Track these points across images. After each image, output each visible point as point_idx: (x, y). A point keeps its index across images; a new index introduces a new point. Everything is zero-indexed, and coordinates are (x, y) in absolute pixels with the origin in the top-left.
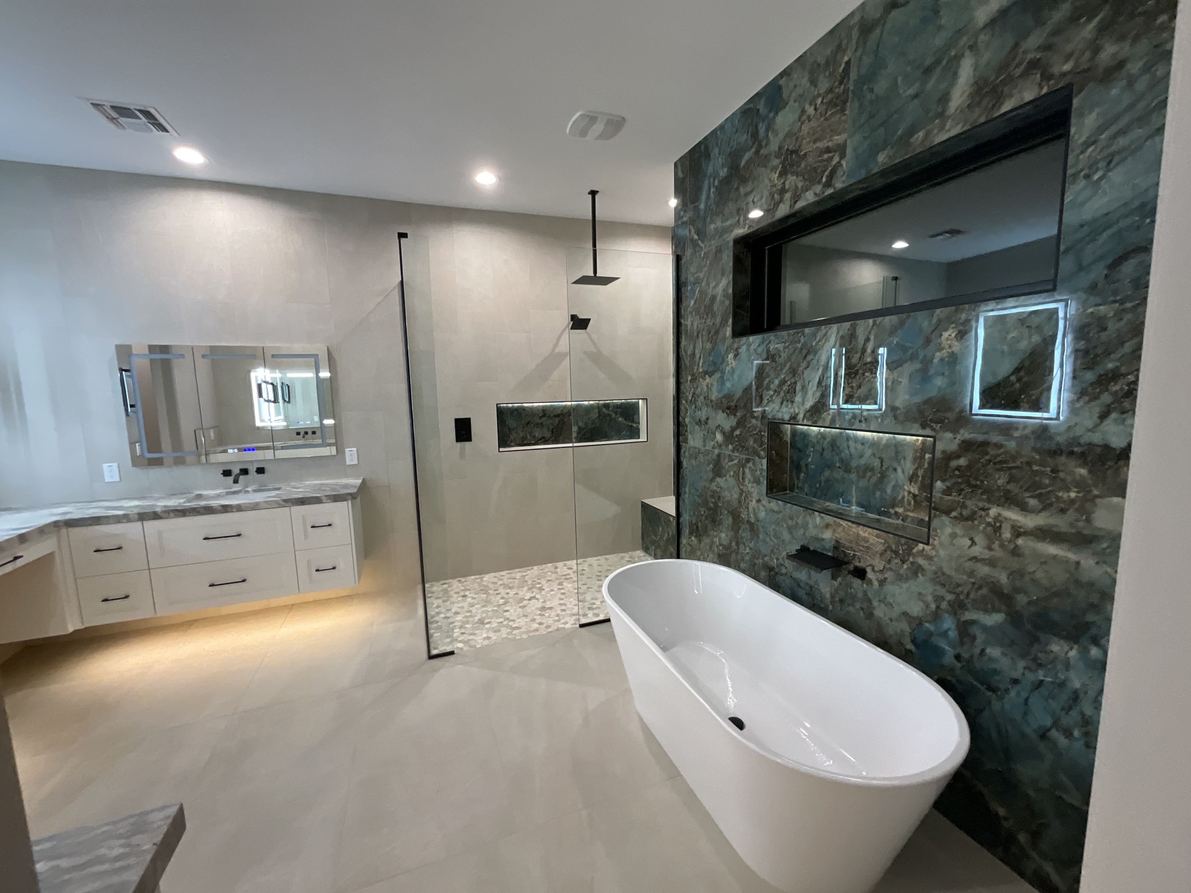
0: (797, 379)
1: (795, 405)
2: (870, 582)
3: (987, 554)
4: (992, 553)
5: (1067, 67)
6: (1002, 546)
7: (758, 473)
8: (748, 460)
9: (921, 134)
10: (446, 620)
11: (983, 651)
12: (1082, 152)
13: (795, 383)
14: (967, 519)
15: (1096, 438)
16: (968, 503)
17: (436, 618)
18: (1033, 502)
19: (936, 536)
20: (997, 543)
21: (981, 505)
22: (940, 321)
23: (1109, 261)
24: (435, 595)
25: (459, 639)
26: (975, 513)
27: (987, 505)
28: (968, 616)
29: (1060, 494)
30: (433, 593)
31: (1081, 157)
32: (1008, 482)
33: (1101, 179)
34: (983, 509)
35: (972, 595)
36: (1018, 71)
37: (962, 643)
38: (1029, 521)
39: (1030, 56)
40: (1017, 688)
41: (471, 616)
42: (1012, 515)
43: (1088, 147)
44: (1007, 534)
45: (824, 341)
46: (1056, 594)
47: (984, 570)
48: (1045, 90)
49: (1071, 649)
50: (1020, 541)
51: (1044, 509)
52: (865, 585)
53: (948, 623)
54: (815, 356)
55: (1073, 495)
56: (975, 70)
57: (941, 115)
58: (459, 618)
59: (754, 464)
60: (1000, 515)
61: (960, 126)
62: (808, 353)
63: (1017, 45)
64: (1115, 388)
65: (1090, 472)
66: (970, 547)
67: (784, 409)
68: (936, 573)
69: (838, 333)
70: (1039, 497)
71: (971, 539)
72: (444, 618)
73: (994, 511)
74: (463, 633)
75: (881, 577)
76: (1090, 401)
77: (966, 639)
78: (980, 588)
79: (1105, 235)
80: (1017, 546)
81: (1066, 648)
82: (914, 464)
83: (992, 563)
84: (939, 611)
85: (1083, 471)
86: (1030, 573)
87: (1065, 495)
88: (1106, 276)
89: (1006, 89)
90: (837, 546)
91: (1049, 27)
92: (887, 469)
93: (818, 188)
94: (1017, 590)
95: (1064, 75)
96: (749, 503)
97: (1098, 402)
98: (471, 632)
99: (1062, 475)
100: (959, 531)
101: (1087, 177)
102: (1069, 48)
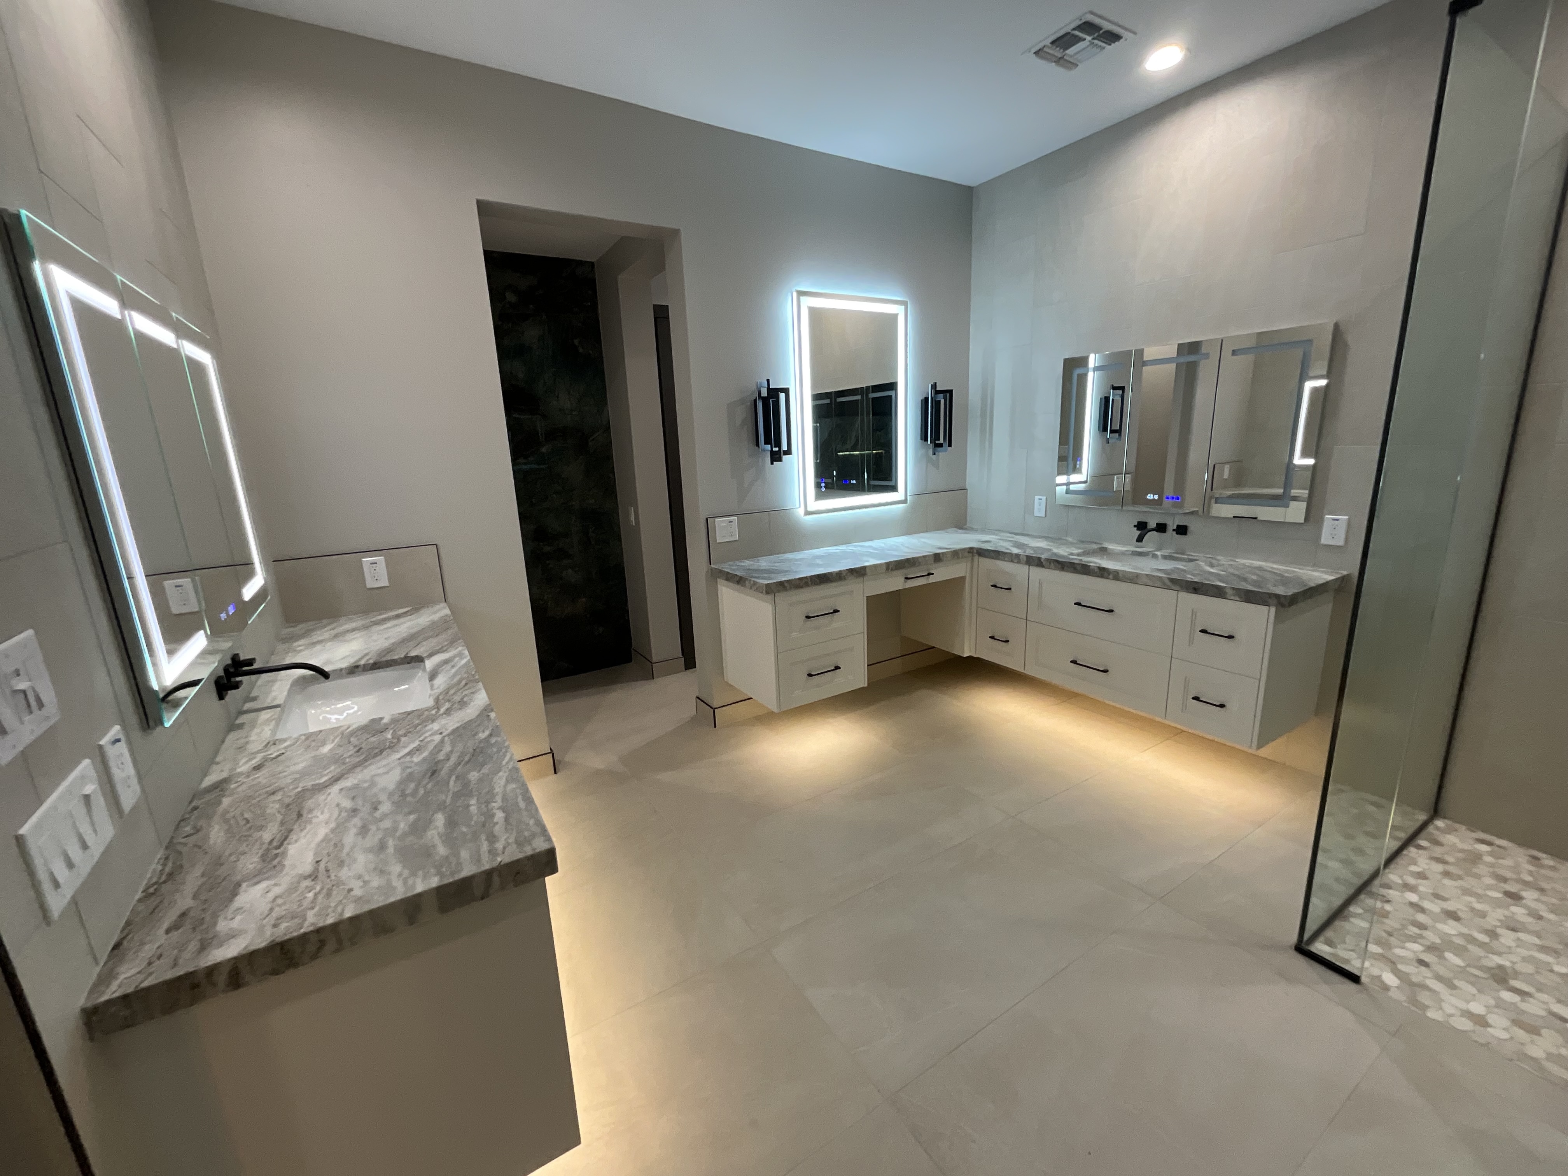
10: (1411, 910)
17: (1391, 893)
24: (1438, 851)
25: (1400, 966)
30: (1437, 843)
41: (1482, 945)
58: (1450, 928)
72: (1411, 904)
74: (1422, 963)
98: (1446, 974)
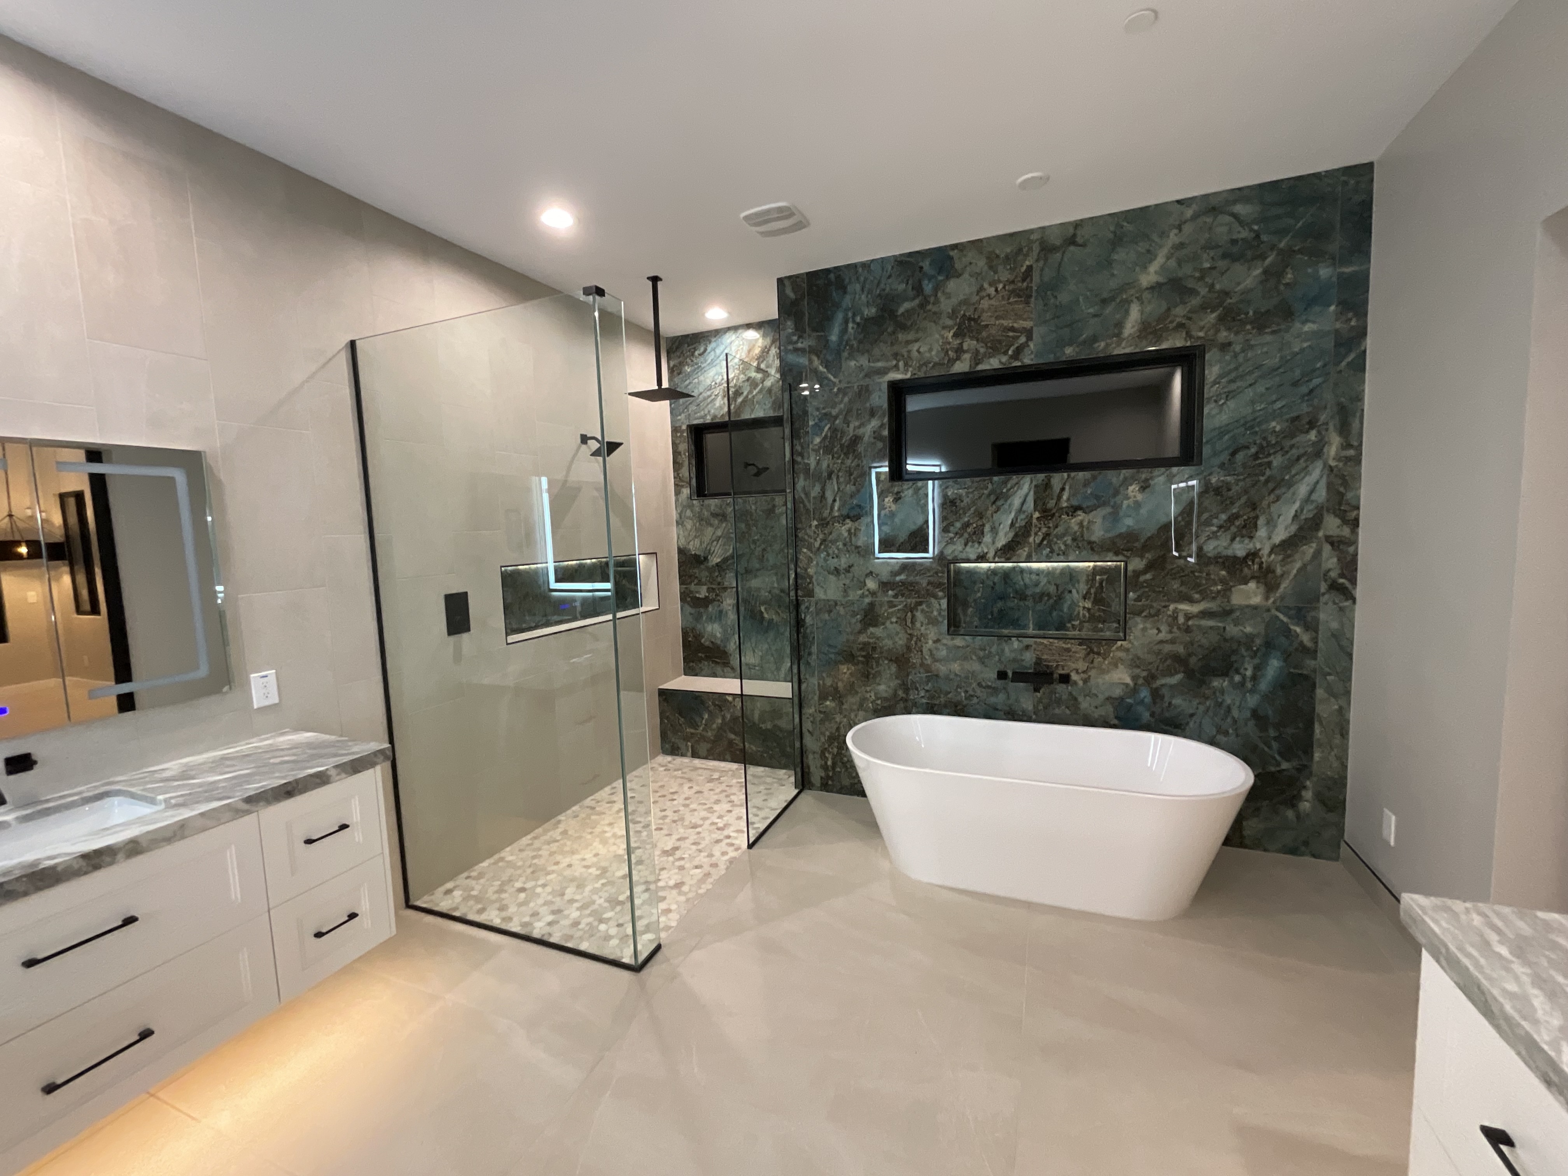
0: (985, 522)
1: (982, 545)
2: (1075, 683)
3: (1169, 636)
4: (1173, 635)
5: (1201, 334)
6: (1179, 628)
7: (935, 613)
8: (920, 603)
9: (1103, 344)
11: (1170, 703)
12: (1212, 387)
13: (983, 525)
14: (1153, 616)
15: (1229, 552)
16: (1155, 605)
18: (1197, 596)
19: (1132, 632)
20: (1175, 627)
21: (1163, 604)
22: (1125, 479)
23: (1231, 450)
26: (1159, 610)
27: (1167, 604)
28: (1159, 682)
29: (1212, 588)
31: (1212, 389)
32: (1181, 586)
33: (1223, 404)
34: (1165, 607)
35: (1161, 668)
36: (1171, 326)
37: (1155, 703)
38: (1194, 609)
39: (1178, 320)
40: (1194, 718)
42: (1184, 607)
43: (1215, 385)
44: (1181, 620)
45: (1015, 489)
46: (1214, 650)
47: (1167, 648)
48: (1188, 344)
49: (1224, 681)
50: (1190, 623)
51: (1203, 599)
52: (1070, 688)
53: (1144, 693)
54: (1006, 501)
55: (1219, 587)
56: (1142, 314)
57: (1118, 335)
59: (929, 606)
60: (1176, 608)
61: (1132, 348)
62: (997, 499)
63: (1169, 309)
64: (1237, 523)
65: (1228, 572)
66: (1157, 634)
67: (968, 549)
68: (1132, 660)
69: (1031, 482)
70: (1200, 592)
71: (1158, 629)
73: (1172, 607)
75: (1084, 676)
76: (1225, 531)
77: (1158, 700)
78: (1166, 660)
79: (1227, 437)
80: (1188, 626)
81: (1221, 681)
82: (1087, 585)
83: (1172, 642)
84: (1137, 687)
85: (1224, 573)
86: (1197, 642)
87: (1215, 589)
88: (1230, 460)
89: (1164, 334)
90: (1039, 662)
91: (1188, 307)
92: (1063, 593)
93: (1004, 359)
94: (1190, 655)
95: (1199, 338)
96: (922, 646)
97: (1229, 532)
99: (1212, 577)
100: (1148, 625)
101: (1216, 401)
102: (1202, 323)
